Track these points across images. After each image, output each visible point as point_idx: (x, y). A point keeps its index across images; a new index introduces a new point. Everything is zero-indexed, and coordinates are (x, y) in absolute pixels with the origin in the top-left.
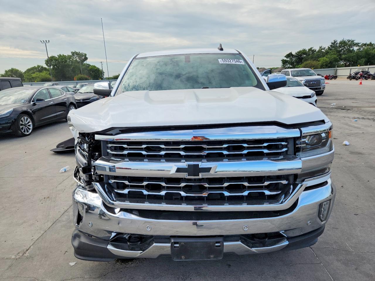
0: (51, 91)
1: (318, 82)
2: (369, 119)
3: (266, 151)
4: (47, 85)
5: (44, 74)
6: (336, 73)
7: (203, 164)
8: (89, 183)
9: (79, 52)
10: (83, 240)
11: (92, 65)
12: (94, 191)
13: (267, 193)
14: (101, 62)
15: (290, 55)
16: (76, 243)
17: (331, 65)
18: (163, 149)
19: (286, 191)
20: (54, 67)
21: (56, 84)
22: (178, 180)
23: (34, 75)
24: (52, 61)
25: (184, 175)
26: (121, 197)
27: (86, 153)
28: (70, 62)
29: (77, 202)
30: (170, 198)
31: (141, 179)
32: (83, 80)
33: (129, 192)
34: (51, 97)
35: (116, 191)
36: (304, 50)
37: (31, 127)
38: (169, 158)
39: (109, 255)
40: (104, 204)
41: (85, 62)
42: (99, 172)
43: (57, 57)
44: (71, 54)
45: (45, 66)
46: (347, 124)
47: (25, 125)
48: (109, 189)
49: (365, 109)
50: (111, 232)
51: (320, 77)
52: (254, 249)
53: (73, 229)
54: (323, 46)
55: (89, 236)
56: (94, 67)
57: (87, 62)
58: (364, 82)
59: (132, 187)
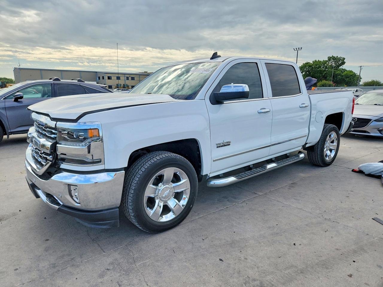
9: (337, 56)
11: (348, 70)
14: (361, 67)
20: (306, 73)
24: (306, 67)
28: (323, 68)
32: (326, 87)
43: (312, 63)
44: (327, 59)
56: (351, 72)
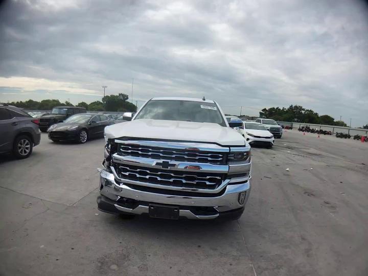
0: (101, 117)
1: (278, 129)
2: (301, 156)
3: (209, 159)
4: (100, 113)
5: (100, 106)
6: (292, 126)
7: (171, 162)
8: (109, 167)
9: (124, 94)
10: (103, 200)
12: (111, 172)
13: (208, 183)
15: (264, 110)
16: (99, 201)
17: (290, 120)
18: (150, 151)
19: (219, 183)
20: (106, 102)
21: (106, 113)
22: (157, 170)
23: (94, 107)
25: (161, 167)
26: (125, 177)
27: (109, 150)
28: (117, 100)
29: (101, 178)
30: (152, 180)
31: (136, 167)
33: (129, 174)
34: (100, 120)
35: (122, 173)
36: (274, 108)
37: (86, 138)
38: (153, 157)
39: (116, 210)
40: (115, 179)
41: (126, 101)
42: (115, 161)
44: (118, 95)
45: (101, 101)
46: (288, 158)
47: (83, 137)
48: (119, 171)
49: (302, 150)
50: (117, 196)
51: (279, 126)
52: (197, 216)
53: (98, 192)
54: (285, 108)
55: (107, 198)
57: (128, 100)
58: (306, 133)
59: (131, 171)
